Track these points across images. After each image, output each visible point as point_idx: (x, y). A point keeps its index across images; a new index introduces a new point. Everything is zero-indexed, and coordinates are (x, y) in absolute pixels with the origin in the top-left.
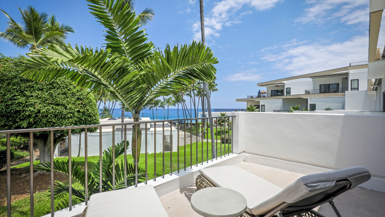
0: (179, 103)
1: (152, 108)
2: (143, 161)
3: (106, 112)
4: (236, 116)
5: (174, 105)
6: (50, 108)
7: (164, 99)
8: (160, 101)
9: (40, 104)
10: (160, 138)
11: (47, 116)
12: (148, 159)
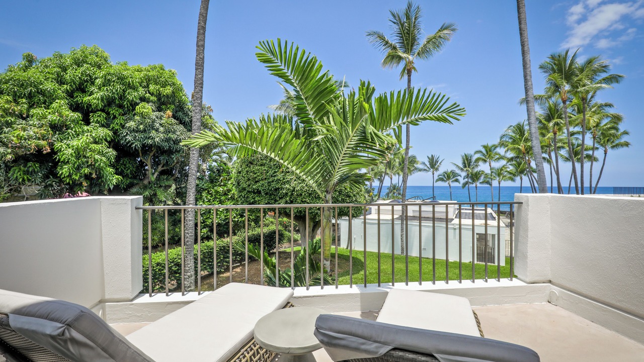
0: (523, 177)
1: (467, 186)
2: (427, 271)
3: (395, 191)
4: (522, 203)
5: (513, 180)
6: (304, 186)
7: (491, 169)
8: (482, 173)
9: (295, 180)
10: (467, 237)
11: (301, 195)
12: (438, 269)
